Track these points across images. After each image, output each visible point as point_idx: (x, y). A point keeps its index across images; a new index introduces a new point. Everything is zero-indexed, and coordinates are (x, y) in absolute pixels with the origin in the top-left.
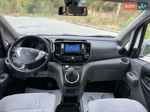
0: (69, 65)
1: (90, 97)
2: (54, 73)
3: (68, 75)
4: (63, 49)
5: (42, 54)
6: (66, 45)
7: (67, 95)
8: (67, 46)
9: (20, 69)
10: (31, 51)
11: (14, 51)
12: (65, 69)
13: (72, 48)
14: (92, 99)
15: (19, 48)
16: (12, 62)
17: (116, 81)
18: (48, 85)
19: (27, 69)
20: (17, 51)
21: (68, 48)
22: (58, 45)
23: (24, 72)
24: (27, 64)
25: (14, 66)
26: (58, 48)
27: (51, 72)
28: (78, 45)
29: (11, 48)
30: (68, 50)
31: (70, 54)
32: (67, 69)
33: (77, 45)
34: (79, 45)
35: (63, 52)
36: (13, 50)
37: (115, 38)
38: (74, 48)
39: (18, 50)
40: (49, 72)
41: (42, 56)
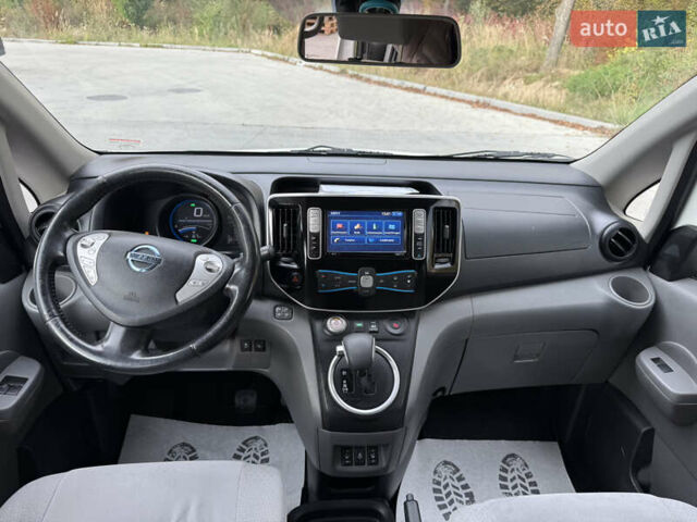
0: (346, 317)
1: (446, 463)
2: (267, 352)
3: (344, 373)
4: (317, 235)
5: (210, 270)
6: (333, 213)
7: (340, 467)
8: (336, 217)
9: (99, 348)
10: (153, 253)
11: (62, 254)
12: (327, 340)
13: (362, 231)
14: (458, 475)
15: (88, 239)
16: (54, 311)
17: (577, 387)
18: (238, 401)
19: (134, 349)
20: (80, 251)
21: (340, 229)
22: (289, 212)
23: (119, 364)
24: (136, 325)
25: (67, 336)
26: (289, 232)
27: (257, 350)
28: (394, 213)
29: (50, 237)
30: (342, 241)
31: (354, 261)
32: (338, 338)
33: (388, 214)
34: (400, 214)
35: (314, 252)
36: (60, 247)
37: (571, 165)
38: (371, 229)
39: (83, 246)
40: (243, 349)
41: (212, 279)
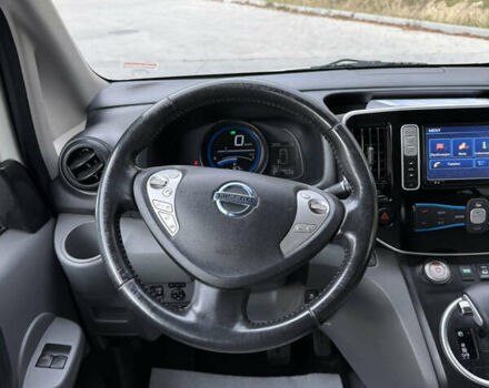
0: (448, 261)
3: (460, 334)
4: (413, 159)
6: (432, 131)
13: (469, 151)
15: (159, 178)
20: (152, 193)
21: (441, 151)
26: (375, 158)
30: (444, 165)
35: (412, 182)
38: (479, 149)
41: (322, 223)
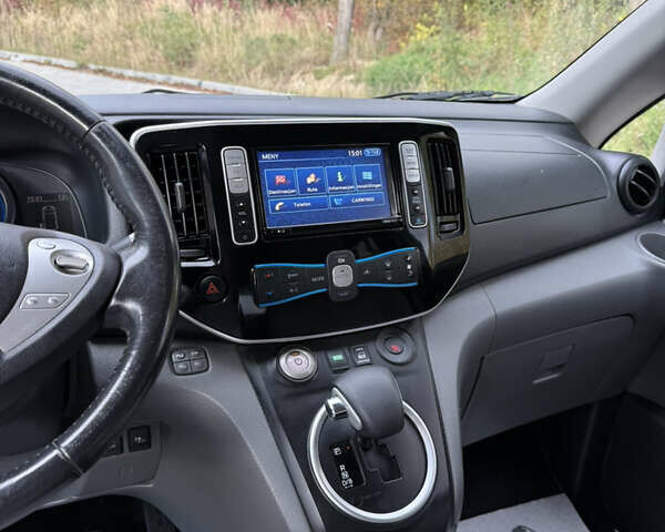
0: (312, 347)
2: (157, 448)
3: (337, 451)
4: (244, 198)
5: (62, 268)
6: (266, 157)
8: (270, 165)
12: (289, 396)
13: (320, 186)
21: (282, 186)
22: (181, 160)
26: (187, 199)
28: (368, 151)
30: (288, 207)
31: (316, 242)
33: (358, 153)
34: (377, 152)
35: (244, 232)
38: (334, 182)
41: (76, 292)
